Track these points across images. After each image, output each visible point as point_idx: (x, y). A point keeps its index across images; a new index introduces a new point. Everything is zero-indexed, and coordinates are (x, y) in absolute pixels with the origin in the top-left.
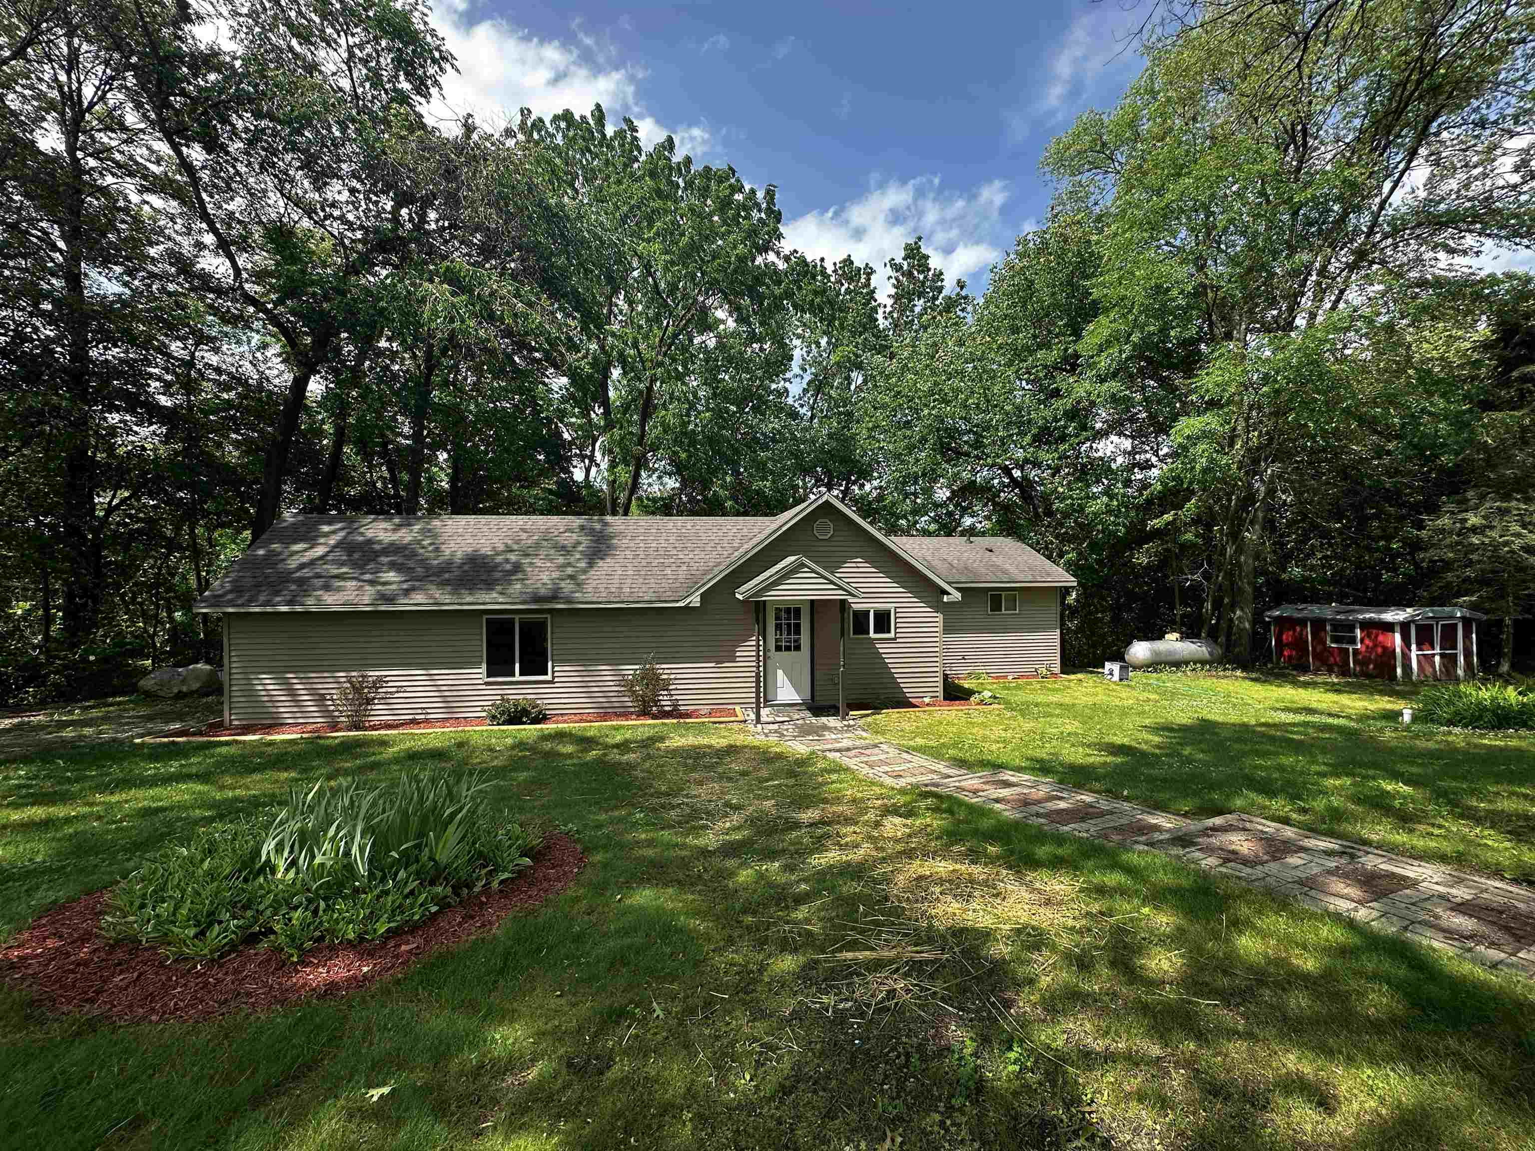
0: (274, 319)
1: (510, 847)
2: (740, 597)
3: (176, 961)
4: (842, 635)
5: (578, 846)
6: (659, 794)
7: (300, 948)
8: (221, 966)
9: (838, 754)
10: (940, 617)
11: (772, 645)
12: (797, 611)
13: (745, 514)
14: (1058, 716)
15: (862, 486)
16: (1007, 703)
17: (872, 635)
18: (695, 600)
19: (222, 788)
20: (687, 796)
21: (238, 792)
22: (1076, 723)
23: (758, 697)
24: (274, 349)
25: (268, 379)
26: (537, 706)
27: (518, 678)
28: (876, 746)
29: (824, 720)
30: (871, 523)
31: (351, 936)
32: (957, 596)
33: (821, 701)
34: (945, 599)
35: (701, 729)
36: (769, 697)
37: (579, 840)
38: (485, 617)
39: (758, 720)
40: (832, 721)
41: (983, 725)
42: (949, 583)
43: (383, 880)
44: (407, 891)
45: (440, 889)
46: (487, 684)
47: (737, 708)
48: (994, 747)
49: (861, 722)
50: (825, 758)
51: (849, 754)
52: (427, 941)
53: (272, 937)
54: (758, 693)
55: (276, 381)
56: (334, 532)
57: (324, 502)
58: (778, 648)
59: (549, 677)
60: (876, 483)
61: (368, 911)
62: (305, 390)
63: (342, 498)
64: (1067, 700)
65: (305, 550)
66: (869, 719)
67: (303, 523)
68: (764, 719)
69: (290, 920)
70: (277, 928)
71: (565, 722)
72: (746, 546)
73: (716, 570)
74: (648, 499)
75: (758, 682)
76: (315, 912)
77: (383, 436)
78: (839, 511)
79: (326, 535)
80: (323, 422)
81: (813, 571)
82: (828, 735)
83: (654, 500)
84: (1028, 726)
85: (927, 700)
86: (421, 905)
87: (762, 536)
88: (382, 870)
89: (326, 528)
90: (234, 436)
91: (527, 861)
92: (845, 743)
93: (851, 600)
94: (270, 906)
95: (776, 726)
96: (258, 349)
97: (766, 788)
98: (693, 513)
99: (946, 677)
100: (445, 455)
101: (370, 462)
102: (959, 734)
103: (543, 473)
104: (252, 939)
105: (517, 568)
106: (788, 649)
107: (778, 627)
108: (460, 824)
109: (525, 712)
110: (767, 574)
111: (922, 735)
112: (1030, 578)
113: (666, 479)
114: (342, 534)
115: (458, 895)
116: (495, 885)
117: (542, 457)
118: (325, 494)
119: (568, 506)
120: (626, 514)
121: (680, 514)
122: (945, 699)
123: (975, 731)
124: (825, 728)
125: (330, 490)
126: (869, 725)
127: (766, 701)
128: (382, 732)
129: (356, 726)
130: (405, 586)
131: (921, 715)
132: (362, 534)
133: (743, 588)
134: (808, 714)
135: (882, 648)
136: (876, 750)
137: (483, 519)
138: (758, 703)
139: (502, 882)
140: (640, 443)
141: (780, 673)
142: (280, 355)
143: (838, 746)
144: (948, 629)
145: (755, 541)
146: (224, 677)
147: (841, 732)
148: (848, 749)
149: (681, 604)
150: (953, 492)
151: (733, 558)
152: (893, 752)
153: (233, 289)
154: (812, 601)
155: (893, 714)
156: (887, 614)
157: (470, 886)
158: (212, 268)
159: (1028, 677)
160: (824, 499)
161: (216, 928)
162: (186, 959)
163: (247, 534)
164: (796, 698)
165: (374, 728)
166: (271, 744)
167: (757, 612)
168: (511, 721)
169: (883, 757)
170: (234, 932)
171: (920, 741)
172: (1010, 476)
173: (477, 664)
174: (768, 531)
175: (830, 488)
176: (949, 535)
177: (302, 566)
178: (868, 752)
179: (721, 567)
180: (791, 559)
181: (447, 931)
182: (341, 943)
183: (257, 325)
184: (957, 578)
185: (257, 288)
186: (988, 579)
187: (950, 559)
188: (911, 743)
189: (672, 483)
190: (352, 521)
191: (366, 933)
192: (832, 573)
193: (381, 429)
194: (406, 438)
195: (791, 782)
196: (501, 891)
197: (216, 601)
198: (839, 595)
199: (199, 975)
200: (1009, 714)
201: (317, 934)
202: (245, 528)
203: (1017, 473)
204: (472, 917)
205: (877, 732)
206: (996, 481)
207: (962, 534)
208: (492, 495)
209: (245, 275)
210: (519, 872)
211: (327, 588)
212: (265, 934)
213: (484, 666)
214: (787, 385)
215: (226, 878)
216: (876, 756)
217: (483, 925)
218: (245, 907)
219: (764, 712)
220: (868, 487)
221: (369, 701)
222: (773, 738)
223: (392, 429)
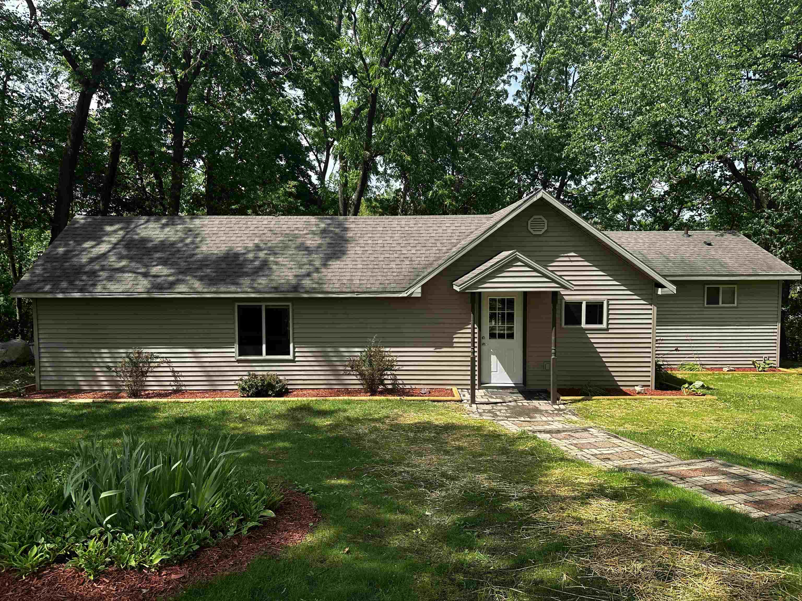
0: (62, 50)
1: (257, 500)
2: (457, 289)
3: (7, 571)
4: (554, 325)
5: (314, 504)
6: (384, 462)
7: (95, 570)
8: (39, 578)
9: (548, 436)
10: (654, 310)
11: (486, 333)
12: (511, 302)
13: (465, 211)
14: (774, 409)
15: (578, 182)
16: (720, 395)
17: (584, 325)
18: (417, 291)
19: (36, 439)
20: (408, 465)
21: (47, 444)
22: (793, 417)
23: (473, 380)
24: (65, 75)
25: (60, 102)
26: (280, 381)
27: (264, 356)
28: (585, 430)
29: (535, 403)
30: (586, 219)
31: (133, 563)
32: (672, 289)
33: (533, 384)
34: (660, 291)
35: (420, 406)
36: (484, 379)
37: (314, 499)
38: (237, 304)
39: (473, 400)
40: (542, 405)
41: (695, 415)
42: (664, 276)
43: (157, 521)
44: (175, 530)
45: (200, 531)
46: (238, 361)
47: (454, 389)
48: (705, 436)
49: (573, 406)
50: (535, 438)
51: (559, 435)
52: (191, 574)
53: (75, 558)
54: (473, 375)
55: (67, 103)
56: (115, 231)
57: (106, 205)
58: (492, 336)
59: (290, 357)
60: (592, 178)
61: (145, 545)
62: (88, 109)
63: (119, 201)
64: (786, 394)
65: (92, 247)
66: (580, 405)
67: (90, 224)
68: (478, 400)
69: (87, 546)
70: (78, 552)
71: (304, 395)
72: (464, 243)
73: (436, 265)
74: (376, 200)
75: (473, 366)
76: (106, 542)
77: (151, 147)
78: (554, 208)
79: (108, 234)
80: (103, 136)
81: (527, 265)
82: (538, 417)
83: (381, 201)
84: (742, 417)
85: (638, 389)
86: (186, 544)
87: (478, 233)
88: (155, 513)
89: (109, 228)
90: (37, 151)
91: (270, 513)
92: (556, 426)
93: (563, 292)
94: (73, 535)
95: (489, 407)
96: (52, 76)
97: (480, 462)
98: (417, 212)
99: (658, 367)
100: (202, 163)
101: (141, 170)
102: (668, 422)
103: (285, 178)
104: (61, 560)
105: (265, 264)
106: (501, 336)
107: (492, 317)
108: (215, 478)
109: (270, 386)
110: (483, 267)
111: (632, 422)
112: (751, 272)
113: (392, 181)
114: (121, 233)
115: (215, 537)
116: (244, 532)
117: (283, 163)
118: (106, 199)
119: (306, 207)
120: (355, 214)
121: (405, 212)
122: (656, 388)
123: (686, 419)
124: (536, 410)
125: (110, 194)
126: (579, 410)
127: (481, 383)
128: (155, 400)
129: (135, 394)
130: (171, 278)
131: (633, 403)
132: (138, 234)
133: (460, 281)
134: (520, 397)
135: (594, 338)
136: (585, 434)
137: (234, 219)
138: (473, 385)
139: (251, 529)
140: (367, 148)
141: (494, 358)
142: (68, 80)
143: (548, 427)
144: (661, 321)
145: (473, 237)
146: (34, 350)
147: (552, 414)
148: (558, 432)
149: (404, 295)
150: (671, 186)
151: (451, 254)
152: (602, 436)
153: (30, 26)
154: (525, 293)
155: (604, 400)
156: (600, 305)
157: (225, 531)
158: (14, 9)
159: (744, 369)
160: (539, 196)
161: (35, 549)
162: (15, 570)
163: (48, 233)
164: (509, 382)
165: (148, 396)
166: (72, 406)
167: (473, 302)
168: (258, 394)
169: (592, 440)
170: (48, 553)
171: (629, 427)
172: (732, 168)
173: (230, 344)
174: (483, 229)
175: (545, 185)
176: (666, 228)
177: (92, 260)
178: (577, 435)
179: (440, 262)
180: (505, 254)
181: (206, 566)
182: (126, 568)
183: (50, 55)
184: (672, 272)
185: (49, 24)
186: (705, 272)
187: (666, 253)
188: (621, 429)
189: (397, 185)
190: (128, 222)
191: (145, 562)
192: (545, 267)
193: (149, 140)
194: (168, 148)
195: (504, 458)
196: (250, 537)
197: (27, 287)
198: (550, 287)
199: (24, 583)
200: (722, 405)
201: (108, 559)
202: (46, 228)
203: (739, 165)
204: (226, 557)
205: (587, 417)
206: (718, 174)
207: (678, 228)
208: (239, 197)
209: (39, 13)
210: (264, 522)
211: (110, 279)
212: (70, 557)
213: (236, 346)
214: (506, 87)
215: (40, 510)
216: (584, 439)
217: (235, 564)
218: (55, 535)
219: (479, 393)
220: (584, 182)
221: (144, 374)
222: (487, 417)
223: (158, 141)
